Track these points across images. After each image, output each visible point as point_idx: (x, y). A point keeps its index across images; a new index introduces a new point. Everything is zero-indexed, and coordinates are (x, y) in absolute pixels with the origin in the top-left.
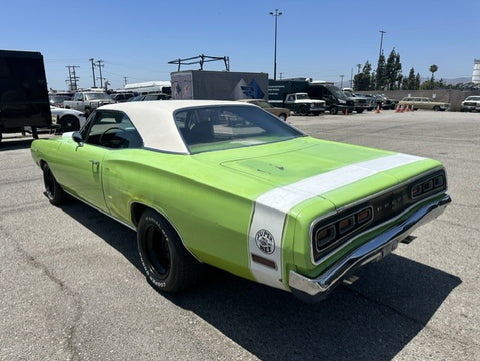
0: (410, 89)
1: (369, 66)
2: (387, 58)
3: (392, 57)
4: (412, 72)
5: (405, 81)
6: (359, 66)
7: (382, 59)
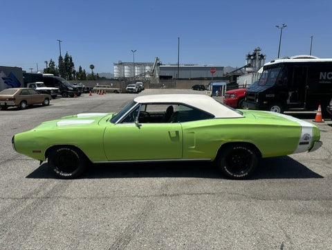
0: (81, 79)
1: (53, 63)
2: (64, 58)
3: (67, 58)
4: (80, 68)
5: (77, 74)
6: (46, 62)
7: (61, 58)
